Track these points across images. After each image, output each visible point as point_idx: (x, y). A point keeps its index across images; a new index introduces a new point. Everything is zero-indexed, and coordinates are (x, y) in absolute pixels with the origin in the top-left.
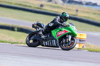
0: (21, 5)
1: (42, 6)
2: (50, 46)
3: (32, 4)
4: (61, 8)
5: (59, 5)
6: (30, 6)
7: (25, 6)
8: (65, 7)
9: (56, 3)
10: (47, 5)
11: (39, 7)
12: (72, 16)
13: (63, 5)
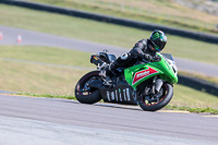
2: (119, 102)
3: (201, 21)
7: (185, 26)
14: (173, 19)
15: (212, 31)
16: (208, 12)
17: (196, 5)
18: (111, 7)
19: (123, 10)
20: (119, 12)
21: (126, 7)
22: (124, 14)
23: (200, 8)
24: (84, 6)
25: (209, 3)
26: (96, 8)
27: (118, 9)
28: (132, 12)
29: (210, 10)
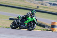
0: (26, 6)
1: (38, 7)
4: (49, 8)
5: (47, 7)
6: (31, 8)
7: (29, 7)
8: (51, 8)
9: (46, 5)
10: (41, 7)
11: (37, 8)
12: (55, 13)
13: (50, 6)
14: (25, 6)
15: (36, 8)
16: (34, 3)
17: (31, 2)
18: (9, 3)
19: (12, 3)
20: (11, 4)
21: (13, 3)
22: (12, 5)
23: (32, 2)
24: (2, 3)
25: (35, 1)
26: (5, 3)
27: (11, 3)
28: (15, 4)
29: (35, 3)
